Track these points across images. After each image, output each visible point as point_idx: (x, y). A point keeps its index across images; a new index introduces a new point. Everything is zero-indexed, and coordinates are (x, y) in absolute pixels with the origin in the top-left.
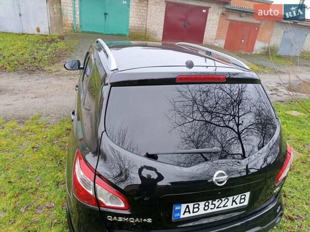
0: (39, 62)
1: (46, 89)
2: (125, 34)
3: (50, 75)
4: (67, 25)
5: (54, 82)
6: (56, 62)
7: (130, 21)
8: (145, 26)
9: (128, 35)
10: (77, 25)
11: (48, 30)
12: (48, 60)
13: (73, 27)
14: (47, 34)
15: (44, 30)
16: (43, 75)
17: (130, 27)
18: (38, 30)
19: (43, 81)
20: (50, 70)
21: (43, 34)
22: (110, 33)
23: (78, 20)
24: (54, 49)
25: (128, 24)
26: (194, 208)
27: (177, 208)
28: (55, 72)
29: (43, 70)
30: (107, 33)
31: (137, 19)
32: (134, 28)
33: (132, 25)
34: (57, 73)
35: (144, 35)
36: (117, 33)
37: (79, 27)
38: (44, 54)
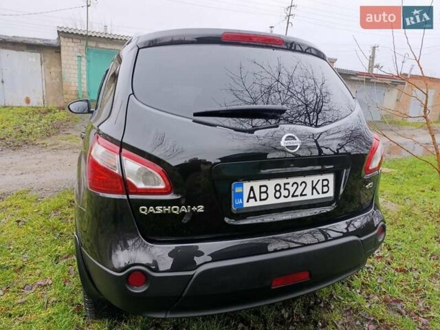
0: (28, 135)
1: (37, 164)
3: (44, 150)
4: (69, 93)
5: (50, 156)
6: (54, 134)
10: (84, 92)
11: (42, 101)
12: (41, 133)
13: (77, 95)
14: (40, 105)
15: (37, 100)
16: (33, 150)
18: (28, 101)
19: (33, 156)
20: (43, 144)
21: (34, 105)
23: (85, 85)
24: (50, 120)
26: (261, 193)
27: (238, 190)
28: (51, 145)
29: (33, 144)
34: (54, 147)
37: (86, 94)
38: (36, 125)
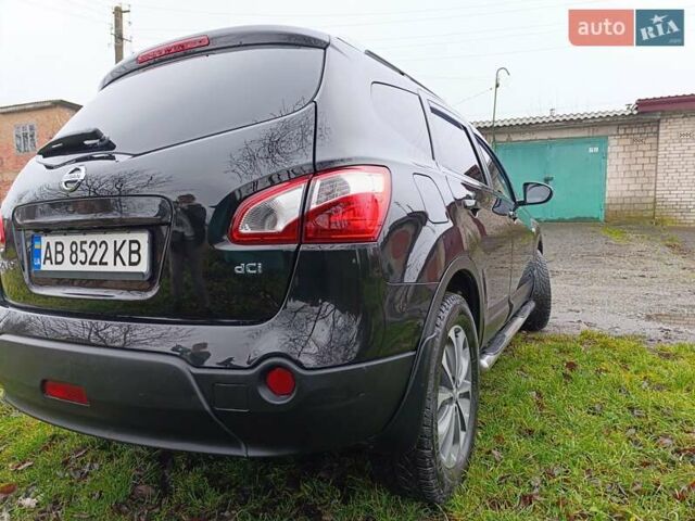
2: (596, 216)
7: (608, 188)
8: (651, 193)
9: (602, 218)
17: (607, 201)
22: (556, 218)
25: (604, 193)
26: (56, 252)
30: (551, 218)
31: (625, 181)
32: (621, 201)
33: (614, 194)
35: (650, 213)
36: (574, 216)
